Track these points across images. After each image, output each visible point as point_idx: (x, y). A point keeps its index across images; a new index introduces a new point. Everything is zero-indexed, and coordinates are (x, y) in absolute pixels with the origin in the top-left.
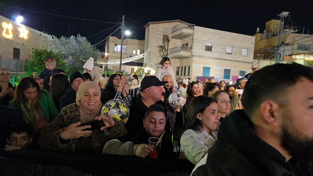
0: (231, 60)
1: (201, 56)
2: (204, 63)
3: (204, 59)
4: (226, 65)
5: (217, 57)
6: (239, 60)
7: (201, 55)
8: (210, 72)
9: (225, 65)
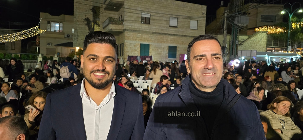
0: (177, 35)
1: (135, 31)
2: (140, 39)
3: (140, 34)
4: (171, 41)
5: (158, 32)
6: (187, 35)
7: (135, 29)
8: (150, 50)
9: (169, 41)
